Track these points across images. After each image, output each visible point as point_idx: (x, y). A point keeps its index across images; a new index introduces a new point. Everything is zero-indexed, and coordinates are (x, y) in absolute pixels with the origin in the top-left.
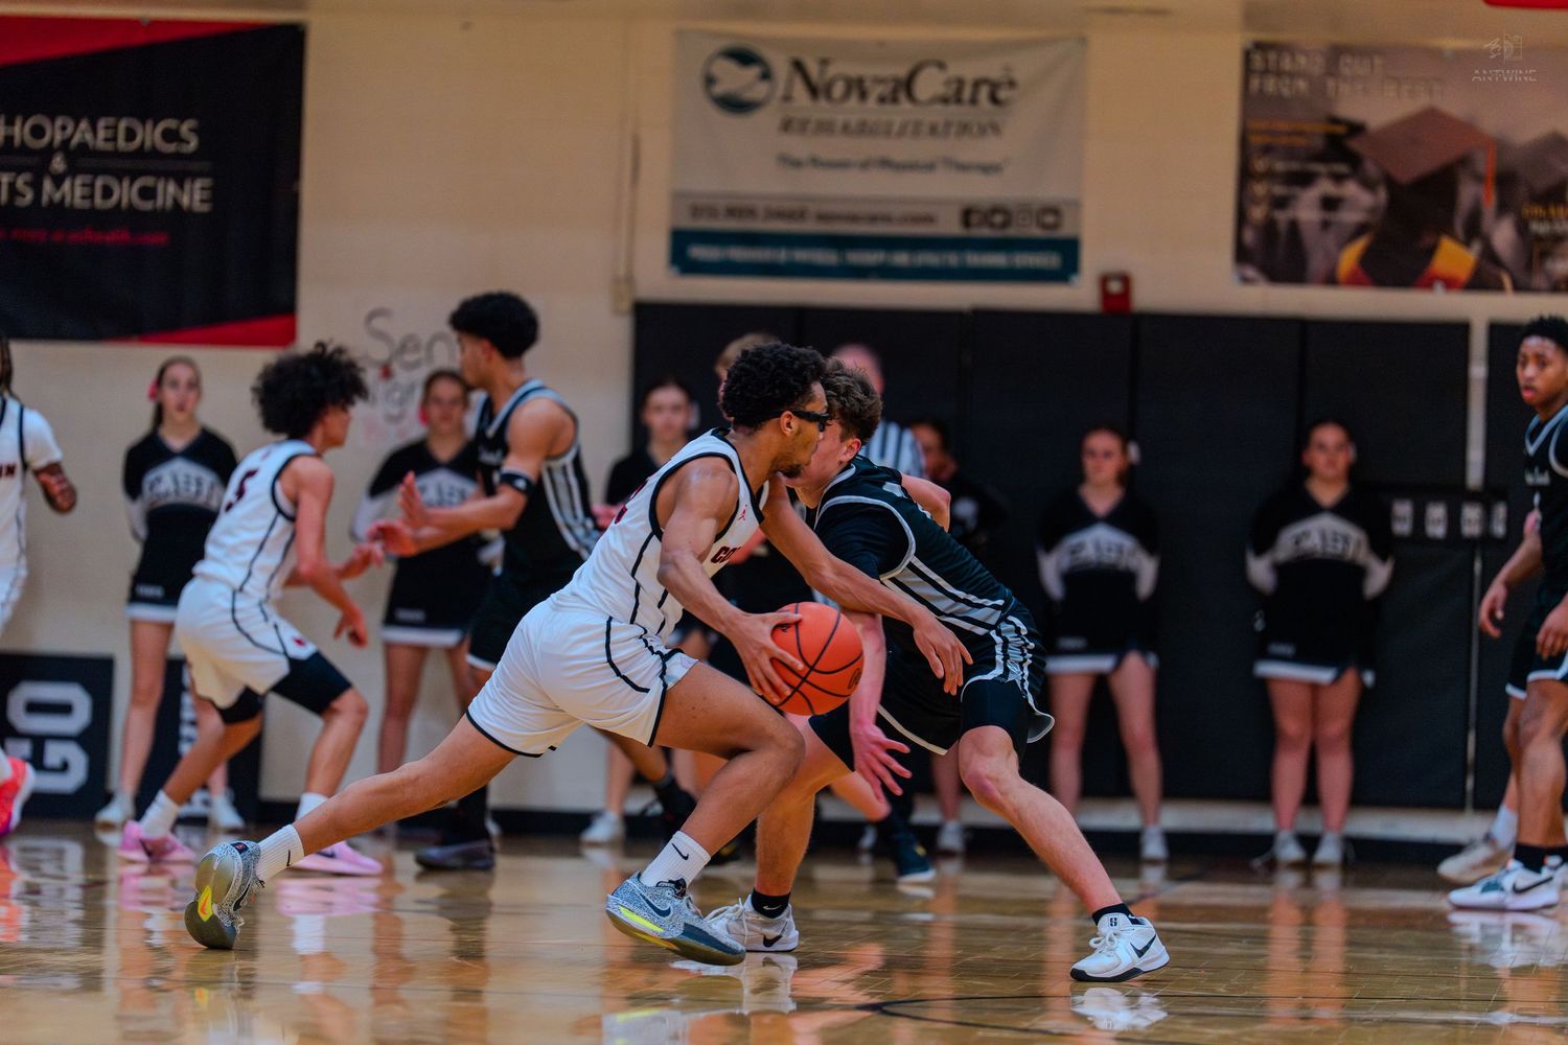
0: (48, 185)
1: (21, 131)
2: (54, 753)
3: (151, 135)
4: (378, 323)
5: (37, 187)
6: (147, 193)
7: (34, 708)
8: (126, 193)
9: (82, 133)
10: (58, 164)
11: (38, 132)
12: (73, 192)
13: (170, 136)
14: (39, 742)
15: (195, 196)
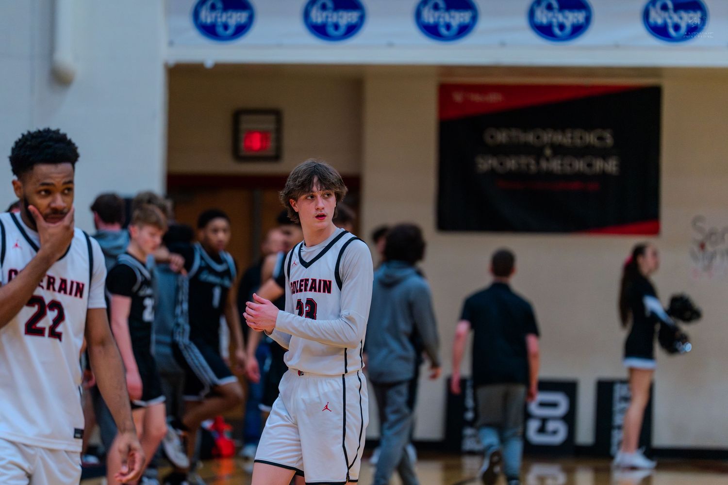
0: (543, 162)
1: (530, 138)
2: (551, 426)
3: (591, 138)
4: (700, 224)
5: (538, 163)
6: (590, 165)
7: (543, 405)
8: (580, 165)
9: (559, 138)
10: (548, 152)
12: (555, 165)
13: (600, 138)
14: (544, 420)
15: (611, 166)
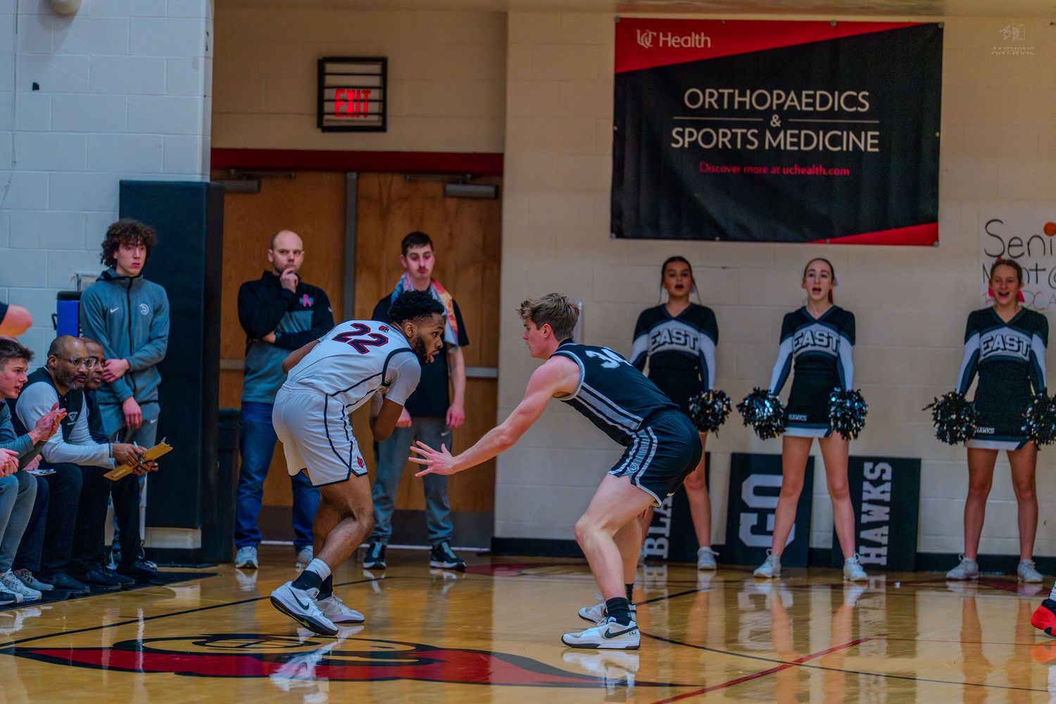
0: (768, 135)
1: (749, 100)
2: (773, 522)
4: (993, 228)
6: (835, 141)
7: (759, 491)
8: (821, 141)
9: (791, 100)
10: (775, 121)
11: (761, 100)
12: (785, 140)
13: (851, 101)
14: (763, 513)
15: (868, 142)
